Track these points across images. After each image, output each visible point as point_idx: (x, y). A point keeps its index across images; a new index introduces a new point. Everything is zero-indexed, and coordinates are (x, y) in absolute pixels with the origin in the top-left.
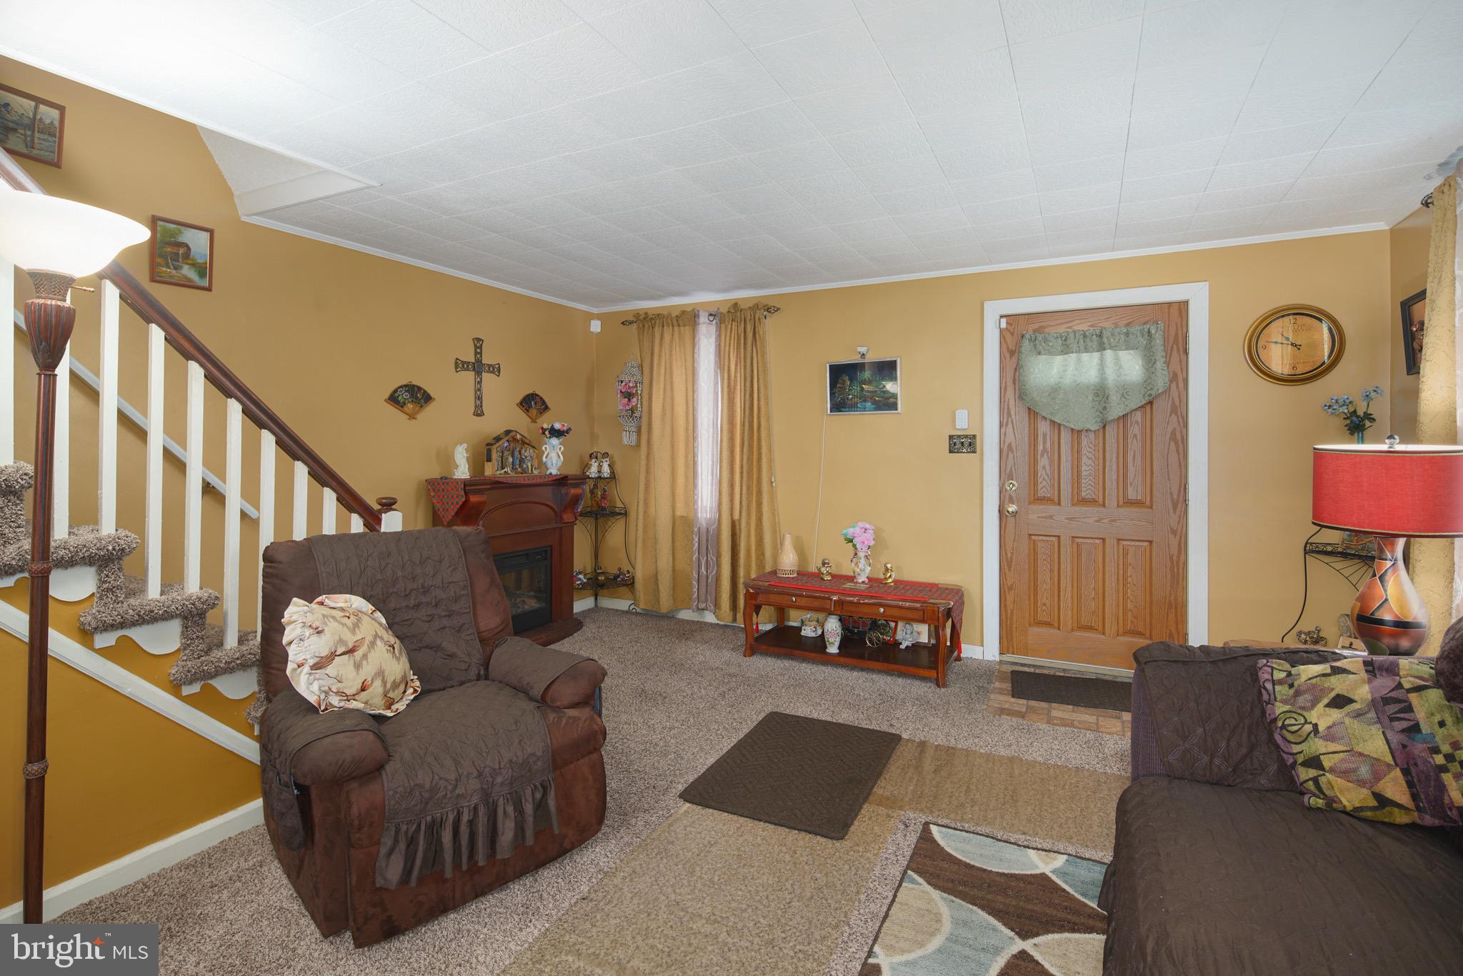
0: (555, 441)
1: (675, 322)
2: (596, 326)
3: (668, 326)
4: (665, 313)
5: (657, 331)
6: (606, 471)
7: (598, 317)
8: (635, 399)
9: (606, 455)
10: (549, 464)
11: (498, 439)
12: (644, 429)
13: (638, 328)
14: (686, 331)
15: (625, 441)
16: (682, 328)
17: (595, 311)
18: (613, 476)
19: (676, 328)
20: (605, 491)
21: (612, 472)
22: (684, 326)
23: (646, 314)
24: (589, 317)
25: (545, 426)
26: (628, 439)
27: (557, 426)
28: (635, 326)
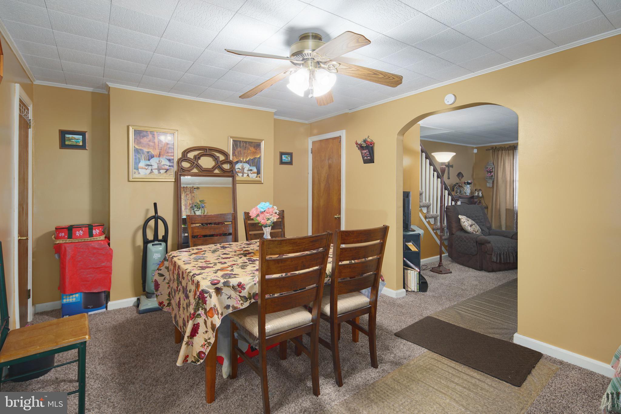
0: (468, 186)
1: (507, 149)
2: (475, 151)
3: (504, 150)
4: (503, 146)
5: (500, 152)
6: (480, 194)
7: (476, 148)
8: (493, 173)
9: (480, 190)
10: (467, 192)
11: (455, 185)
12: (495, 182)
13: (493, 151)
14: (511, 152)
15: (488, 185)
16: (510, 151)
17: (475, 146)
18: (483, 197)
19: (507, 151)
20: (480, 201)
21: (482, 195)
22: (510, 150)
23: (496, 147)
24: (473, 148)
25: (466, 182)
26: (489, 185)
27: (469, 181)
28: (491, 151)
